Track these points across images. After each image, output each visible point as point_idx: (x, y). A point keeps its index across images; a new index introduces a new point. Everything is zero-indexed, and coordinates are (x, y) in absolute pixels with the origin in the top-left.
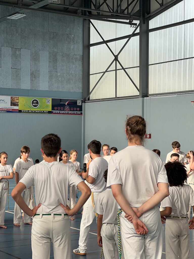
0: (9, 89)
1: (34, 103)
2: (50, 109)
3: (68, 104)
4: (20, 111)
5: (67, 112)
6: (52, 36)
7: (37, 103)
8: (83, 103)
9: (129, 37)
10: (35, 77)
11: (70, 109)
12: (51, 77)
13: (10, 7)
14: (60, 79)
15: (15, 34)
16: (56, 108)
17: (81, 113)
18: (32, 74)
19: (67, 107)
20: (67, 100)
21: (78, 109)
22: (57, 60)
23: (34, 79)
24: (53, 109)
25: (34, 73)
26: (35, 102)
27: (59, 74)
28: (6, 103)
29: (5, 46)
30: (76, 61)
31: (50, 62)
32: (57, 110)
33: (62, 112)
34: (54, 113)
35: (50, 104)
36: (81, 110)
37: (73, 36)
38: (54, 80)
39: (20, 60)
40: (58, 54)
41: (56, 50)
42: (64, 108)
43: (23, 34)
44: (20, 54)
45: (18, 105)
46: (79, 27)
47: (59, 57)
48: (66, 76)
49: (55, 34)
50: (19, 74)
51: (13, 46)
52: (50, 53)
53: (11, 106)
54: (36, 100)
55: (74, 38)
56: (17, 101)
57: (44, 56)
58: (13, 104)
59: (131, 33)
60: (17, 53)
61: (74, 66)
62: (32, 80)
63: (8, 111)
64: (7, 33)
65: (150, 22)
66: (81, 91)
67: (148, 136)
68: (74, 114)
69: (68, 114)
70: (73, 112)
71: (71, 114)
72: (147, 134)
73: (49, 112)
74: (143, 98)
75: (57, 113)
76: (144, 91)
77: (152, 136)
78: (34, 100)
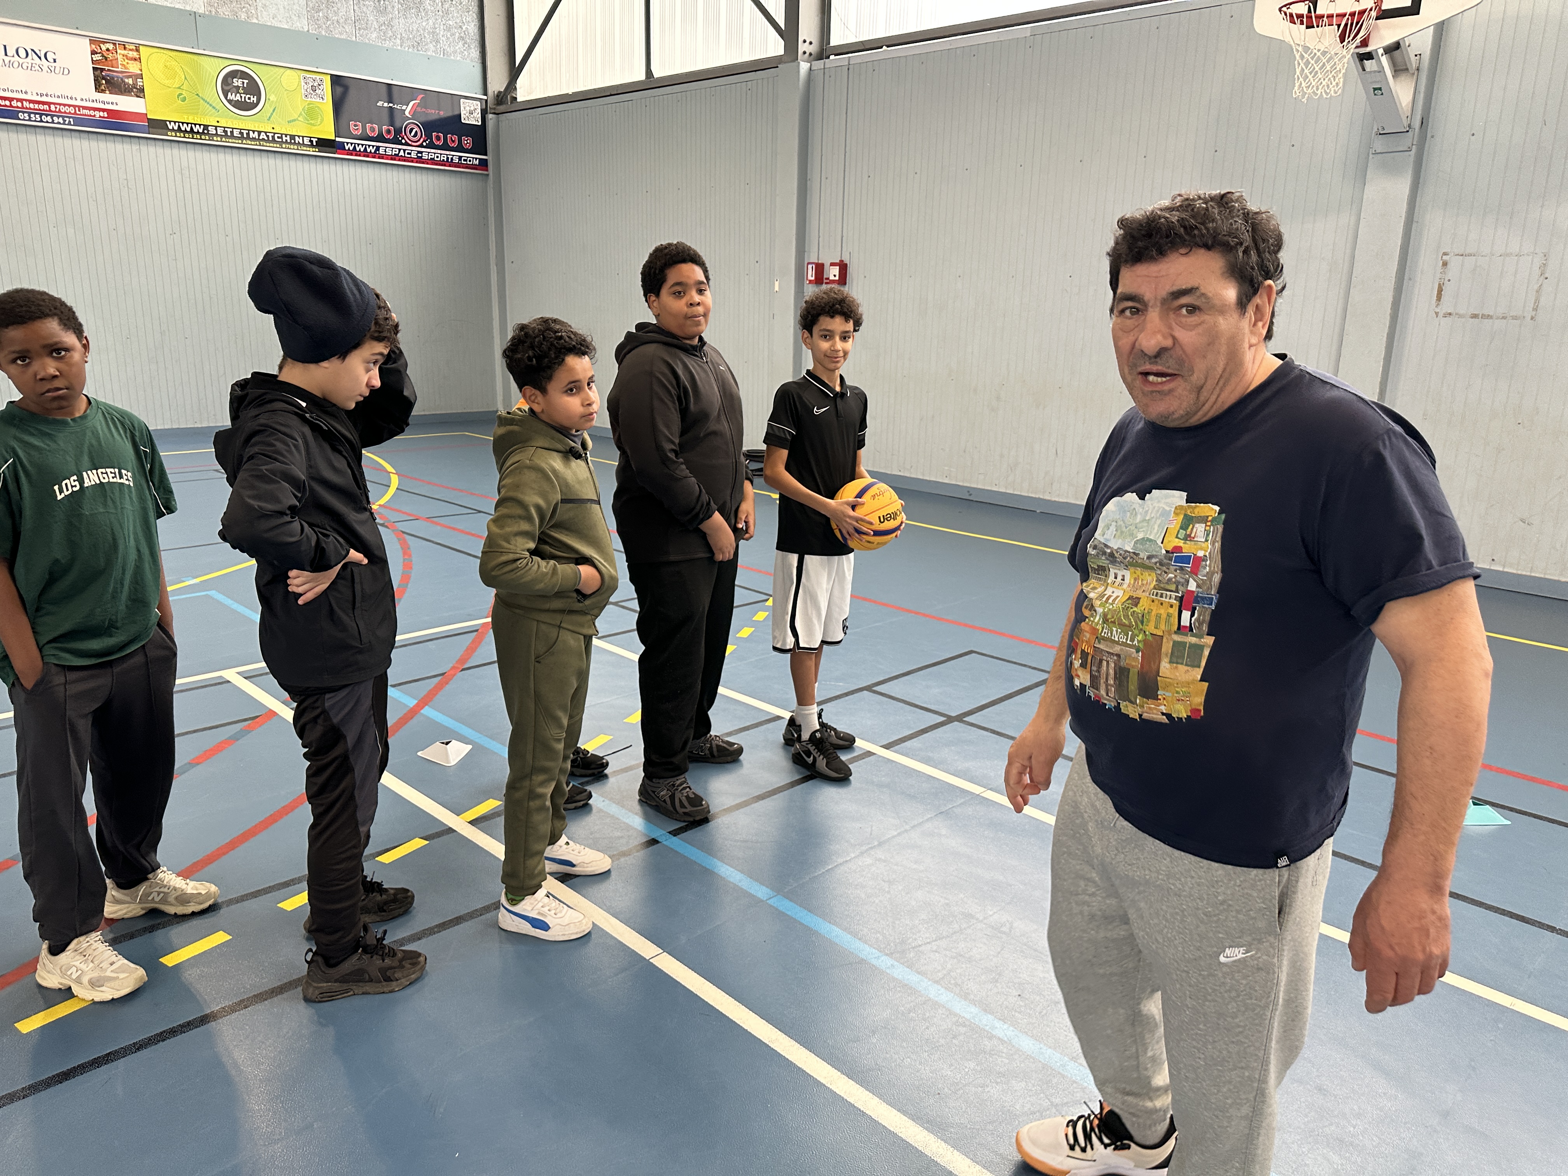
1: (237, 90)
2: (326, 129)
3: (415, 114)
4: (159, 125)
5: (412, 151)
7: (253, 88)
8: (490, 116)
11: (429, 136)
16: (354, 127)
17: (484, 164)
19: (415, 130)
20: (414, 91)
21: (467, 142)
24: (340, 129)
28: (68, 72)
32: (363, 136)
33: (391, 149)
34: (349, 153)
35: (324, 100)
36: (480, 147)
42: (398, 132)
45: (140, 92)
54: (244, 75)
56: (134, 68)
58: (110, 81)
66: (475, 53)
67: (833, 273)
68: (449, 163)
69: (419, 159)
70: (443, 155)
71: (432, 161)
72: (826, 260)
73: (323, 144)
74: (804, 66)
75: (366, 153)
76: (808, 29)
77: (851, 271)
78: (233, 74)
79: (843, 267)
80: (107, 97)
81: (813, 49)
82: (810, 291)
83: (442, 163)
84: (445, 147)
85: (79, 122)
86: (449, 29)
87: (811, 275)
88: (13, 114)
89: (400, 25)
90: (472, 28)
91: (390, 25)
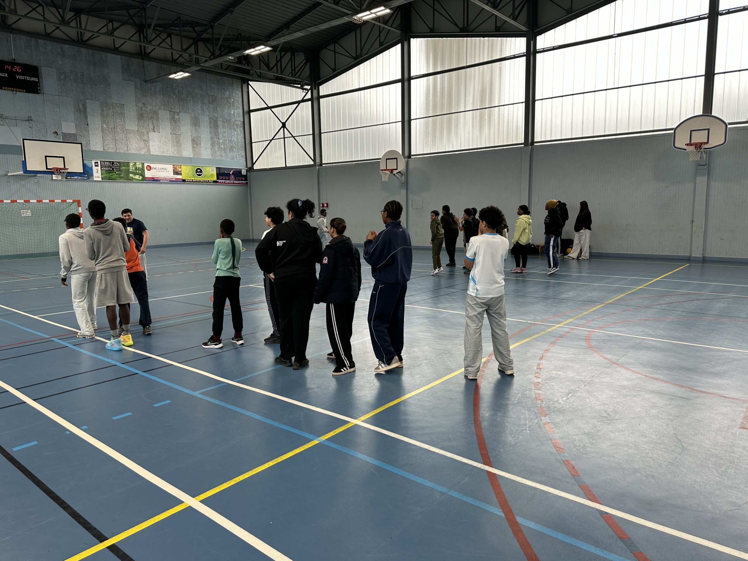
0: (170, 156)
1: (198, 172)
2: (215, 179)
3: (232, 174)
4: (184, 181)
5: (232, 182)
6: (211, 99)
7: (201, 171)
8: (248, 173)
9: (299, 102)
10: (196, 144)
11: (235, 178)
12: (213, 144)
13: (165, 66)
14: (222, 146)
15: (172, 96)
16: (221, 178)
17: (247, 183)
18: (193, 140)
19: (232, 177)
20: (232, 169)
21: (243, 179)
22: (218, 126)
23: (195, 146)
24: (218, 178)
25: (195, 139)
26: (198, 170)
27: (221, 141)
28: (169, 172)
29: (163, 109)
30: (237, 127)
31: (210, 128)
32: (222, 179)
33: (228, 181)
34: (219, 183)
35: (215, 173)
36: (246, 179)
37: (232, 100)
38: (216, 147)
39: (180, 125)
40: (218, 119)
41: (216, 115)
42: (229, 178)
43: (180, 96)
44: (179, 118)
45: (181, 174)
46: (238, 90)
47: (220, 123)
48: (229, 143)
49: (214, 98)
50: (179, 140)
51: (171, 109)
52: (210, 118)
53: (174, 174)
54: (199, 169)
55: (233, 102)
56: (180, 170)
57: (205, 121)
58: (176, 173)
59: (300, 99)
60: (176, 117)
61: (235, 133)
62: (193, 147)
63: (172, 181)
64: (163, 94)
65: (321, 87)
66: (244, 159)
67: (325, 205)
68: (240, 183)
69: (233, 183)
70: (238, 182)
71: (236, 183)
72: (324, 203)
73: (214, 182)
74: (317, 167)
75: (223, 183)
76: (318, 160)
77: (329, 205)
78: (198, 169)
79: (327, 204)
80: (175, 176)
81: (319, 164)
82: (321, 208)
83: (238, 184)
84: (239, 180)
85: (170, 181)
86: (239, 155)
87: (321, 205)
88: (160, 181)
89: (229, 155)
90: (244, 154)
91: (227, 155)
